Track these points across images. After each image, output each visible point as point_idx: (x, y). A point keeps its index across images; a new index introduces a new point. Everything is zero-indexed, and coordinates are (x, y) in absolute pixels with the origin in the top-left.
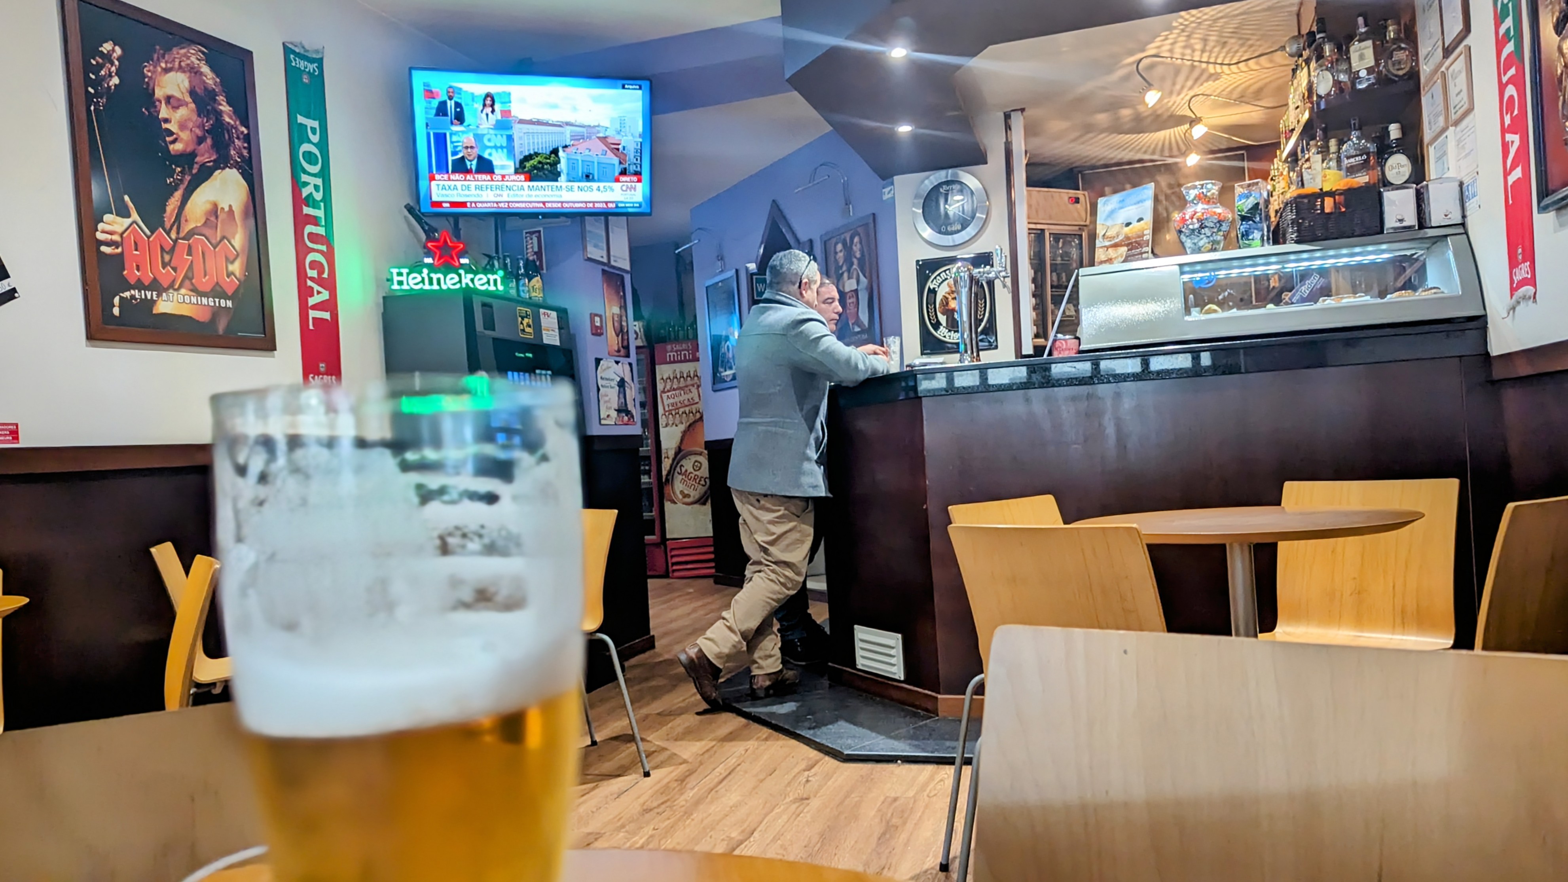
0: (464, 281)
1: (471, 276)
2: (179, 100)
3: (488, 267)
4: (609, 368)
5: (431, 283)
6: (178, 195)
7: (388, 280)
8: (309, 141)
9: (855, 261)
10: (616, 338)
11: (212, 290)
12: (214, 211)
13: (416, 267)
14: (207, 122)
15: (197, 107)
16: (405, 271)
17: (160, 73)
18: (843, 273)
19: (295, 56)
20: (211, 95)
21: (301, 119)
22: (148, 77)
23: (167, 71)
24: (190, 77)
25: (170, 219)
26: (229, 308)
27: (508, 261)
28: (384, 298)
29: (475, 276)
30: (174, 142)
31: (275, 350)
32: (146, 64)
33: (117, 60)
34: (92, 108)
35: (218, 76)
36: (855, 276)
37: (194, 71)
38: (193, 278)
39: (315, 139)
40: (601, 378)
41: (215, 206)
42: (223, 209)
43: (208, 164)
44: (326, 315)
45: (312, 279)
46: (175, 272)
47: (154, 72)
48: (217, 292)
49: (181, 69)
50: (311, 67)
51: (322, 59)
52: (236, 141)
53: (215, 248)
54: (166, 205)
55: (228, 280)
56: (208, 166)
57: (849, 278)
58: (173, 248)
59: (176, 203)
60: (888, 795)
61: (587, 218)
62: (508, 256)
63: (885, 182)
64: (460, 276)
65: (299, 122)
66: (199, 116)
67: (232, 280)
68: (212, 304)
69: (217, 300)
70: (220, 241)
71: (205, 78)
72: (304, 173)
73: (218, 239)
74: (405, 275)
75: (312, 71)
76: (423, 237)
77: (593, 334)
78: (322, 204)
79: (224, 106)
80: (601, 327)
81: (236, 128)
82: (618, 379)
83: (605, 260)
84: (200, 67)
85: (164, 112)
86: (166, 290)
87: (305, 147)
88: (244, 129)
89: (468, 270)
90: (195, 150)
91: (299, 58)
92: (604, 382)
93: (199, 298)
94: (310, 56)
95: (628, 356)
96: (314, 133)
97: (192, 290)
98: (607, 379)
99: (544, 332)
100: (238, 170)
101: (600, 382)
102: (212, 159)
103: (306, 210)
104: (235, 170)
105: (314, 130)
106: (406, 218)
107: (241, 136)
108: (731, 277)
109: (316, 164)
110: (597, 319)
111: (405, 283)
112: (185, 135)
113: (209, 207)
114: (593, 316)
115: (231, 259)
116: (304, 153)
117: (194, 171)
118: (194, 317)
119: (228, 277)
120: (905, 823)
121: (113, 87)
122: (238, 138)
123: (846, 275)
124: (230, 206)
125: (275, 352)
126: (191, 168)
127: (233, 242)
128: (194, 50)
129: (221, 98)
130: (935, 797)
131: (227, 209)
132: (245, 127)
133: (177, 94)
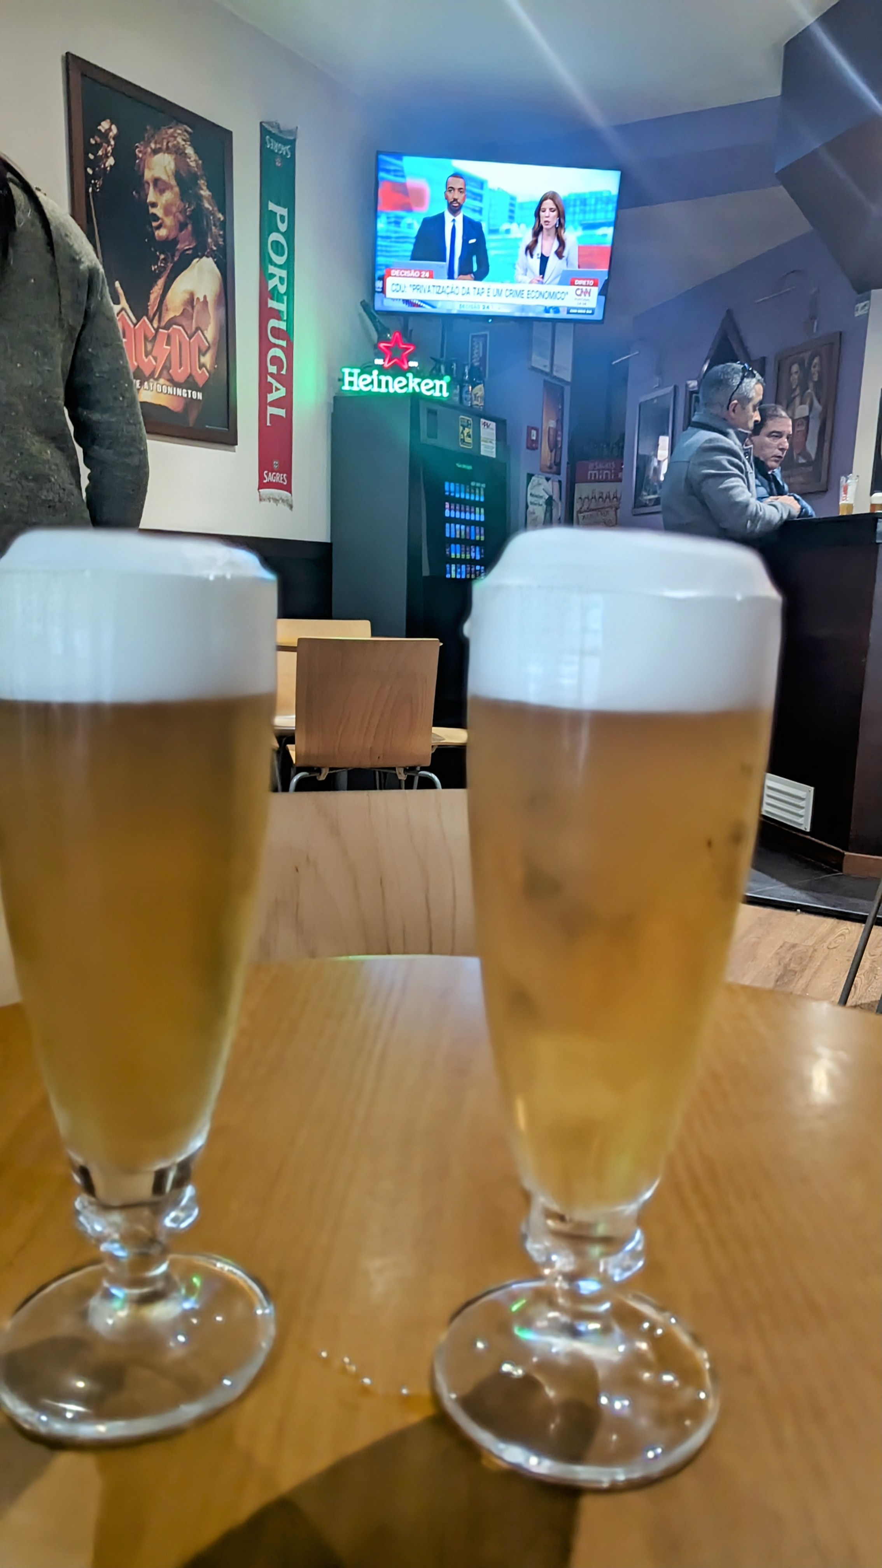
0: (411, 385)
1: (418, 380)
2: (164, 182)
3: (434, 372)
4: (539, 484)
5: (380, 386)
6: (161, 282)
7: (339, 380)
8: (278, 231)
9: (811, 385)
10: (550, 453)
11: (186, 381)
12: (191, 301)
13: (366, 369)
14: (188, 208)
15: (180, 189)
16: (356, 371)
17: (150, 155)
18: (795, 398)
19: (271, 137)
20: (195, 178)
21: (272, 206)
22: (139, 158)
23: (155, 152)
24: (175, 159)
25: (153, 308)
26: (199, 400)
27: (454, 367)
28: (335, 398)
29: (422, 380)
30: (159, 227)
31: (237, 444)
32: (137, 144)
33: (114, 139)
34: (90, 190)
35: (200, 158)
36: (808, 402)
37: (179, 153)
38: (170, 368)
39: (283, 227)
40: (531, 494)
41: (192, 295)
42: (198, 299)
43: (188, 252)
44: (282, 412)
45: (272, 375)
46: (156, 361)
47: (145, 154)
48: (190, 383)
49: (168, 150)
50: (285, 149)
51: (295, 140)
52: (213, 228)
53: (190, 338)
54: (150, 293)
55: (200, 372)
56: (188, 254)
57: (801, 403)
58: (155, 337)
59: (158, 291)
60: (787, 940)
61: (535, 323)
62: (454, 361)
63: (860, 295)
64: (407, 379)
65: (270, 209)
66: (182, 200)
67: (203, 372)
68: (185, 395)
69: (190, 391)
70: (195, 333)
71: (188, 160)
72: (272, 265)
73: (194, 329)
74: (356, 375)
75: (284, 153)
76: (375, 336)
77: (528, 448)
78: (285, 298)
79: (205, 191)
80: (536, 441)
81: (213, 214)
82: (547, 497)
83: (547, 370)
84: (185, 149)
85: (151, 197)
86: (148, 379)
87: (274, 237)
88: (220, 216)
89: (417, 373)
90: (177, 236)
91: (274, 139)
92: (533, 499)
93: (175, 389)
94: (285, 137)
95: (559, 473)
96: (283, 221)
97: (168, 380)
98: (536, 496)
99: (482, 443)
100: (213, 258)
101: (530, 499)
102: (191, 247)
103: (272, 304)
104: (210, 259)
105: (282, 217)
106: (360, 315)
107: (218, 224)
108: (668, 394)
109: (282, 255)
110: (534, 432)
111: (355, 384)
112: (169, 221)
113: (187, 296)
114: (530, 429)
115: (204, 350)
116: (273, 242)
117: (176, 259)
118: (170, 407)
119: (200, 368)
120: (803, 970)
121: (108, 169)
122: (215, 225)
123: (797, 400)
124: (205, 297)
125: (236, 447)
126: (173, 256)
127: (205, 332)
128: (181, 130)
129: (202, 182)
130: (835, 950)
131: (202, 299)
132: (222, 214)
133: (164, 177)
